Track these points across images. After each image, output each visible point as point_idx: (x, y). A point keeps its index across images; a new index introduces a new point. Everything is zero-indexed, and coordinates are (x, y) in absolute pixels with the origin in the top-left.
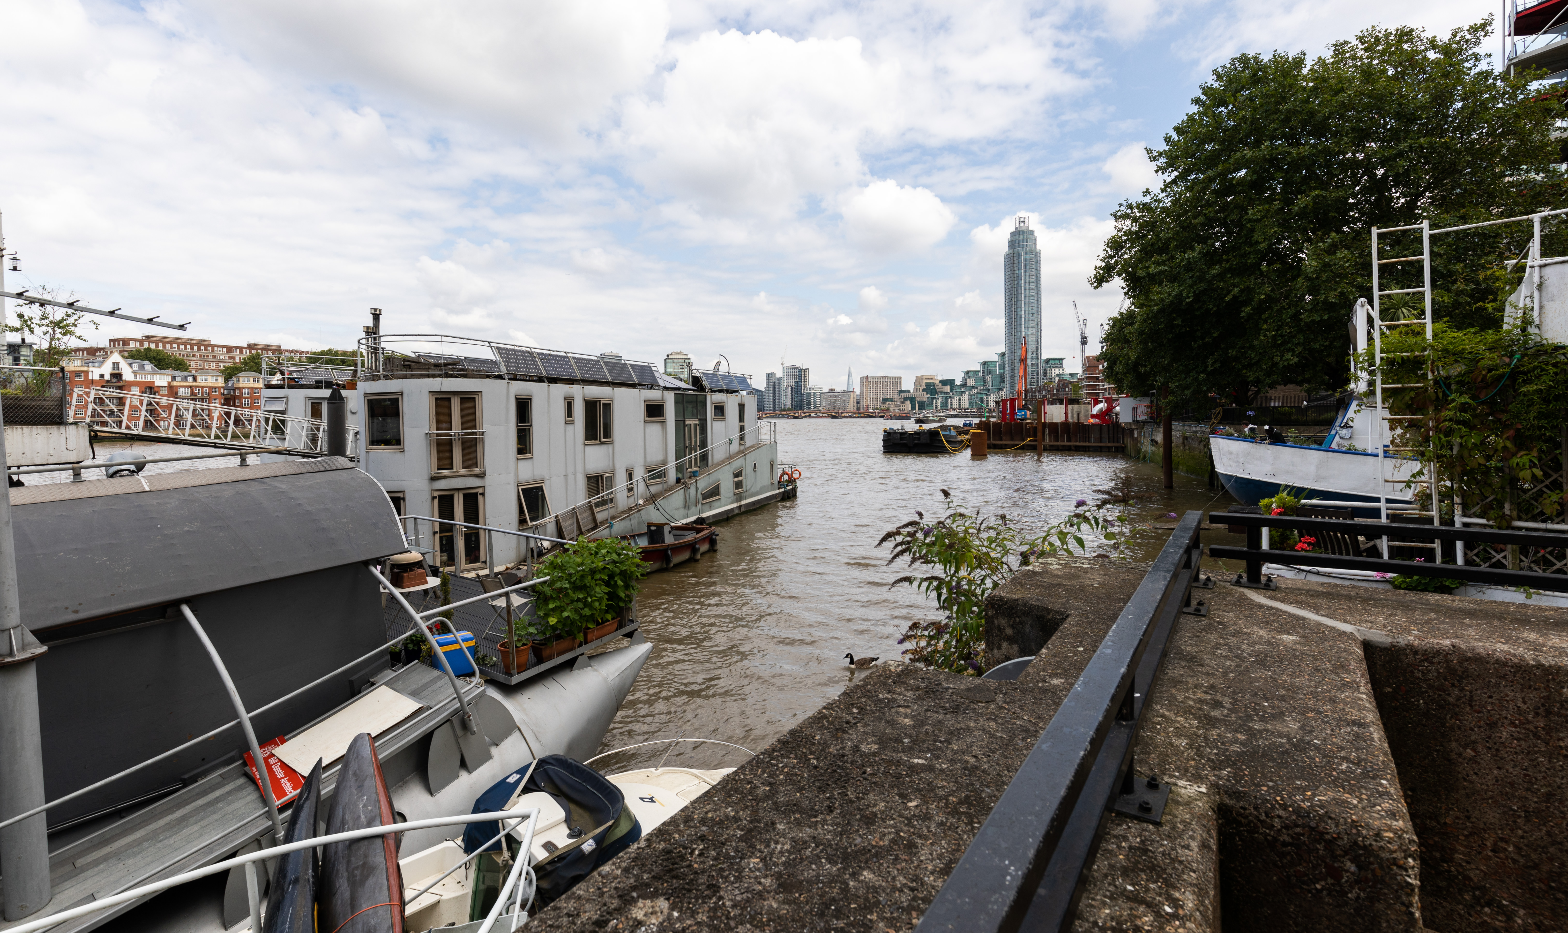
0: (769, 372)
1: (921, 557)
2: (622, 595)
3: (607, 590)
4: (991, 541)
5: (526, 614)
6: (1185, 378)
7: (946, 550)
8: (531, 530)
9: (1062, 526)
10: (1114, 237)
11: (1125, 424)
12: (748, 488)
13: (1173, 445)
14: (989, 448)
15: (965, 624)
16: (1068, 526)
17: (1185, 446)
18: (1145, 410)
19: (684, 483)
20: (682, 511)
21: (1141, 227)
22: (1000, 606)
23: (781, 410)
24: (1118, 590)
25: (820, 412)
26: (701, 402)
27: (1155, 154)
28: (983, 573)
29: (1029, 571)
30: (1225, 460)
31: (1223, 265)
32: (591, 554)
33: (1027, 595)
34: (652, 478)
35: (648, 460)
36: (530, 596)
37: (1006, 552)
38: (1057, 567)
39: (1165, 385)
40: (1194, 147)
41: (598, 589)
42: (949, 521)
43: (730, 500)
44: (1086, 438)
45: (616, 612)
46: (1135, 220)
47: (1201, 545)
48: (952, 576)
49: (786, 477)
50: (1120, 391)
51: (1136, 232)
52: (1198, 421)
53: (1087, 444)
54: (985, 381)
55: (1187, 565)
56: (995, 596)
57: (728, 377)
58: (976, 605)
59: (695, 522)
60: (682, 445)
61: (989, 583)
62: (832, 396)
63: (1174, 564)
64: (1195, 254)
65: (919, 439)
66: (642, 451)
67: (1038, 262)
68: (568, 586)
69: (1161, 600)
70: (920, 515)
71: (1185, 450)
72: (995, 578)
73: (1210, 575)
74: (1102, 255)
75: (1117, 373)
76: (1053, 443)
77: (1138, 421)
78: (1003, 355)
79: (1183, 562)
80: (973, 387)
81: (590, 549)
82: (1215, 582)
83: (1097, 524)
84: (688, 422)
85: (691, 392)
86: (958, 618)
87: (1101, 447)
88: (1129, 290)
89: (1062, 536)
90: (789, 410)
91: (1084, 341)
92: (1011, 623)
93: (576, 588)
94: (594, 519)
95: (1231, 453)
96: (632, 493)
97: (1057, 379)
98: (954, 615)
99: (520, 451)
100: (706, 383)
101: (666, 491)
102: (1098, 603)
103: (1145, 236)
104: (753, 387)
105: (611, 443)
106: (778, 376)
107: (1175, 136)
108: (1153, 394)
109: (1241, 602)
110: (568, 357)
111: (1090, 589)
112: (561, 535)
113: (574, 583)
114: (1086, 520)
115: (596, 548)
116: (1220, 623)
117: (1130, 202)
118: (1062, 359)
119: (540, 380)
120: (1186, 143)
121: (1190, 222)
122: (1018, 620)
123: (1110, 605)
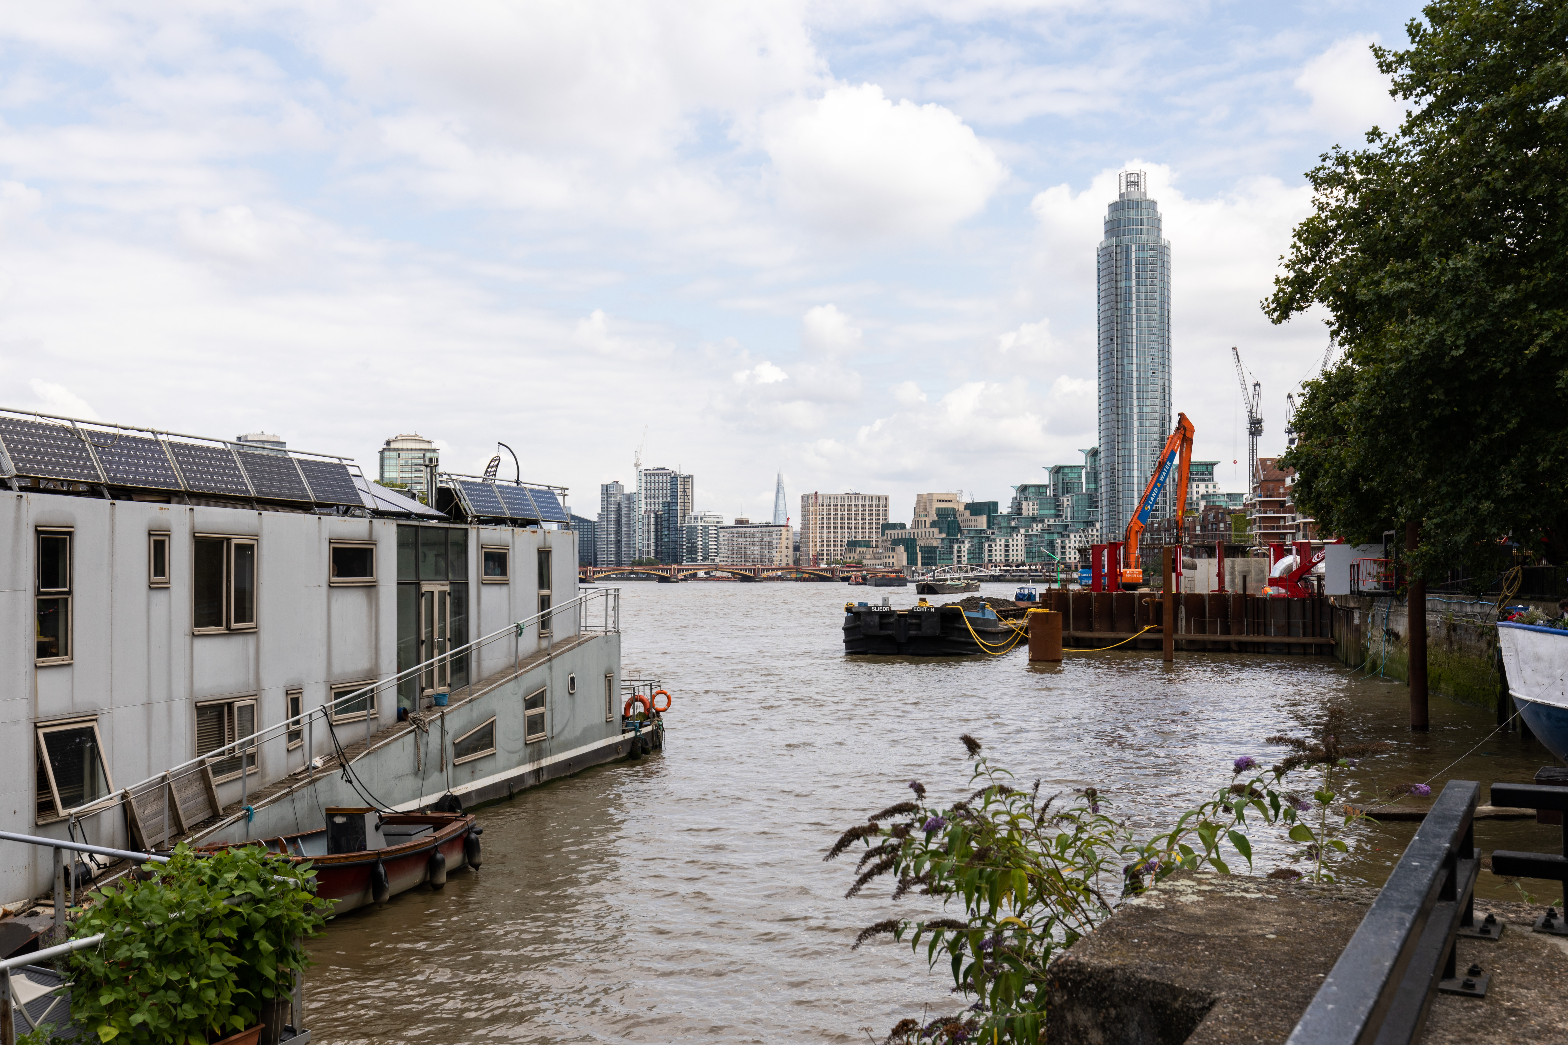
0: (609, 482)
1: (919, 880)
2: (270, 973)
3: (235, 961)
4: (1064, 844)
5: (45, 1020)
6: (1453, 508)
7: (970, 865)
8: (63, 828)
9: (1209, 809)
10: (1311, 220)
11: (1336, 597)
12: (556, 730)
13: (1429, 641)
14: (1066, 645)
15: (1010, 1021)
16: (1220, 809)
17: (1451, 643)
18: (1375, 569)
19: (414, 721)
20: (411, 783)
21: (1365, 202)
22: (1077, 984)
23: (634, 563)
24: (1314, 946)
25: (717, 568)
26: (455, 544)
27: (1391, 58)
28: (1048, 912)
29: (1138, 908)
30: (1527, 673)
31: (1523, 286)
32: (202, 883)
33: (1133, 961)
34: (342, 709)
35: (337, 669)
36: (60, 980)
37: (1094, 867)
38: (1195, 898)
39: (1415, 522)
40: (1464, 48)
41: (214, 961)
42: (979, 803)
43: (516, 757)
44: (1260, 627)
45: (255, 1012)
46: (1353, 188)
47: (1476, 850)
48: (985, 920)
49: (640, 708)
50: (1324, 530)
51: (1355, 213)
52: (1476, 592)
53: (1261, 638)
54: (1058, 506)
55: (1448, 892)
56: (1067, 963)
57: (517, 490)
58: (1034, 979)
59: (436, 807)
60: (413, 637)
61: (1058, 932)
62: (742, 535)
63: (1419, 893)
64: (1468, 261)
65: (919, 627)
66: (323, 650)
67: (1164, 266)
68: (145, 954)
69: (1392, 969)
70: (919, 789)
71: (1452, 651)
72: (1071, 922)
73: (1494, 910)
74: (1290, 255)
75: (1319, 495)
76: (1194, 636)
77: (1360, 593)
78: (1094, 453)
79: (1438, 888)
80: (1034, 519)
81: (199, 872)
82: (1504, 926)
83: (1276, 806)
84: (426, 587)
85: (434, 523)
86: (994, 1008)
87: (1289, 645)
88: (1340, 328)
89: (1209, 831)
90: (650, 563)
91: (1256, 428)
92: (1100, 1019)
93: (163, 958)
94: (211, 801)
95: (1538, 659)
96: (297, 743)
97: (1202, 504)
98: (988, 1002)
99: (43, 650)
100: (468, 504)
101: (375, 737)
102: (1274, 974)
103: (1372, 221)
104: (574, 512)
105: (253, 632)
106: (627, 491)
107: (1427, 25)
108: (1389, 538)
109: (1552, 968)
110: (158, 443)
111: (1259, 945)
112: (134, 841)
113: (160, 947)
114: (1255, 795)
115: (214, 869)
116: (1511, 1012)
117: (1342, 151)
118: (1212, 465)
119: (94, 491)
120: (1448, 39)
121: (1459, 197)
122: (1113, 1012)
123: (1298, 978)
